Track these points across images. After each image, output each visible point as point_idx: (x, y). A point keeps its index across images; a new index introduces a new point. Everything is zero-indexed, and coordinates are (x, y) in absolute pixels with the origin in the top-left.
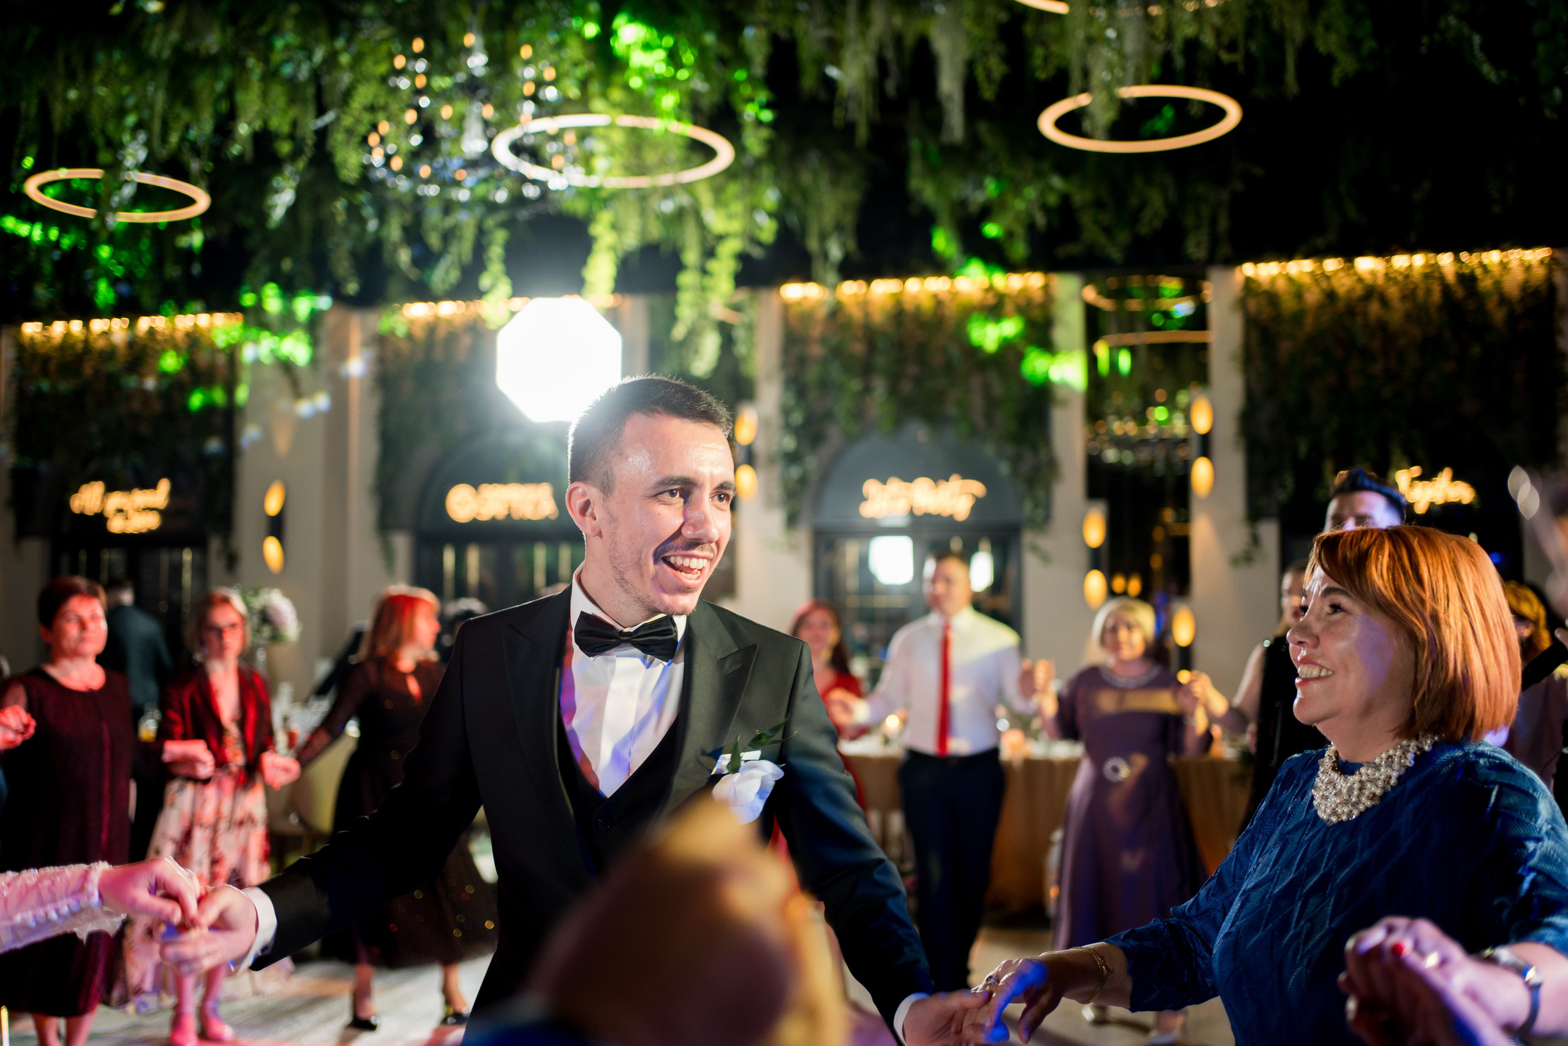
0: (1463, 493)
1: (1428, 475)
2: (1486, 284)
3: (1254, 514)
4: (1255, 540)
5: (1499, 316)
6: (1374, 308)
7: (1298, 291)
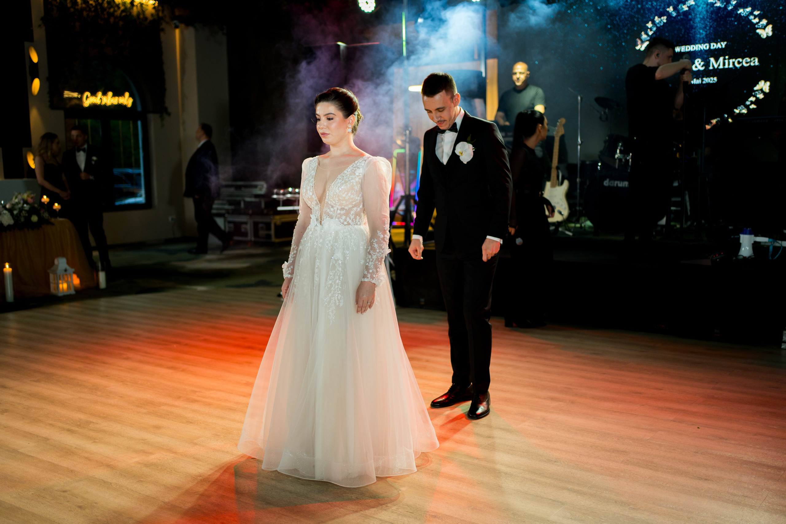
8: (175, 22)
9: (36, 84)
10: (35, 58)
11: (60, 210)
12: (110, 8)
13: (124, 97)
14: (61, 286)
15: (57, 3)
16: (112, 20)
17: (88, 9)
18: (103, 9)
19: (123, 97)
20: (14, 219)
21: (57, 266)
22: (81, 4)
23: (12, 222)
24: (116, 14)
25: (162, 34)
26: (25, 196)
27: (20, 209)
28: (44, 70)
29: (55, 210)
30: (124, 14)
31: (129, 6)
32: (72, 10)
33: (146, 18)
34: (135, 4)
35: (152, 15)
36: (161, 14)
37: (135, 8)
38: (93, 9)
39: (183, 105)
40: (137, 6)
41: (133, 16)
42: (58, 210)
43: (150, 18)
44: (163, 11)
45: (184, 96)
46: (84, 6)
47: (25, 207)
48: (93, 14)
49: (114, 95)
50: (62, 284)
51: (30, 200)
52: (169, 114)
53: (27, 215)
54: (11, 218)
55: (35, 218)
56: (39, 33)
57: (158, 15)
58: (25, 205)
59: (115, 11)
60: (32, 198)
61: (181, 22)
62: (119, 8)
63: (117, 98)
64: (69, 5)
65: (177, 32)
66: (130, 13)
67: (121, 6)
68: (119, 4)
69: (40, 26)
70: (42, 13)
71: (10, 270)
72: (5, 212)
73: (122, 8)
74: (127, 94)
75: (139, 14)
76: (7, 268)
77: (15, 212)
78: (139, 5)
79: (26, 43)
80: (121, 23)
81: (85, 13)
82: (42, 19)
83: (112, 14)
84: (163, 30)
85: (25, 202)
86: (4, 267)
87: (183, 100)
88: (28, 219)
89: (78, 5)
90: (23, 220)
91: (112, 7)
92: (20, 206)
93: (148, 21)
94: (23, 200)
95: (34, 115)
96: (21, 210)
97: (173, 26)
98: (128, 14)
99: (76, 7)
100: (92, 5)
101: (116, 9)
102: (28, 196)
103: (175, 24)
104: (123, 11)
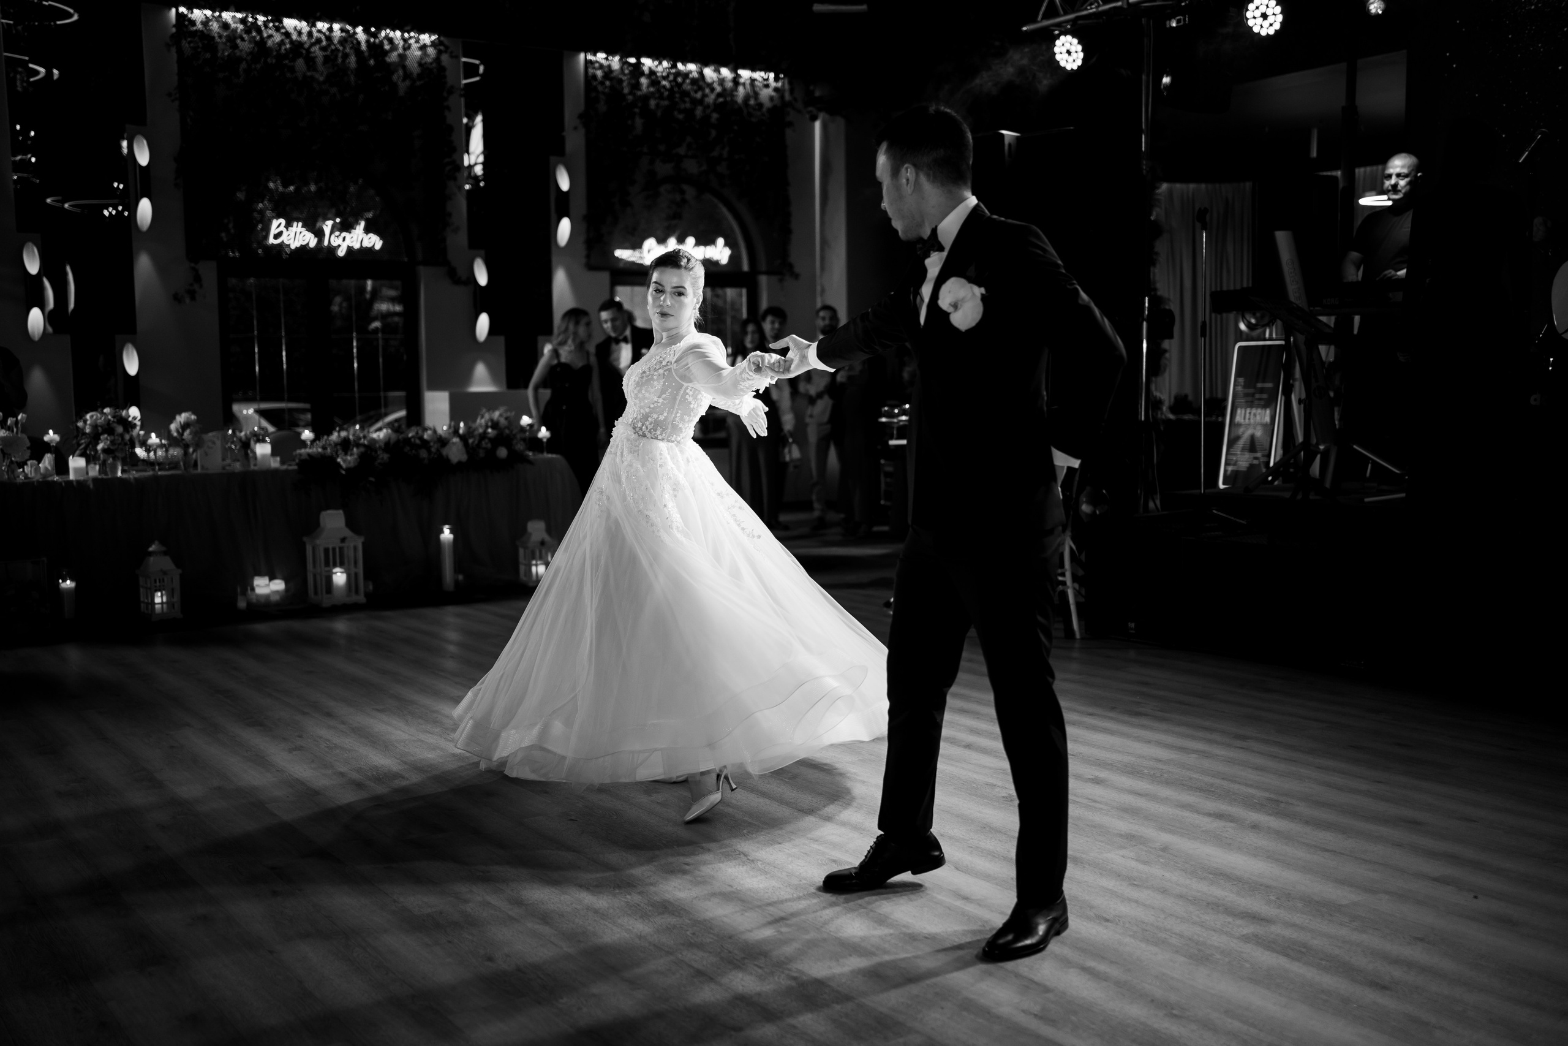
0: (374, 242)
1: (346, 227)
2: (393, 57)
3: (195, 252)
4: (197, 278)
5: (403, 86)
6: (300, 63)
7: (232, 37)
8: (810, 109)
9: (565, 228)
10: (564, 184)
11: (549, 440)
12: (696, 92)
13: (716, 246)
14: (534, 569)
15: (606, 87)
16: (699, 111)
17: (657, 95)
18: (686, 94)
19: (713, 246)
20: (468, 452)
21: (530, 534)
22: (648, 87)
23: (464, 457)
24: (707, 100)
25: (789, 132)
26: (496, 415)
27: (480, 435)
28: (579, 204)
29: (540, 440)
30: (721, 100)
31: (729, 85)
32: (630, 98)
33: (760, 105)
34: (742, 80)
35: (771, 98)
36: (787, 97)
37: (741, 89)
38: (666, 93)
39: (823, 259)
40: (744, 84)
41: (736, 102)
42: (545, 440)
43: (767, 104)
44: (792, 91)
45: (824, 242)
46: (652, 89)
47: (489, 433)
48: (666, 103)
49: (699, 243)
50: (536, 565)
51: (503, 421)
52: (796, 276)
53: (489, 445)
54: (464, 450)
55: (502, 452)
56: (575, 140)
57: (782, 97)
58: (490, 430)
59: (705, 96)
60: (506, 419)
61: (820, 110)
62: (713, 90)
63: (702, 248)
64: (626, 91)
65: (817, 125)
66: (732, 96)
67: (715, 85)
68: (714, 82)
69: (575, 128)
70: (581, 108)
71: (451, 536)
72: (456, 440)
73: (718, 89)
74: (721, 241)
75: (747, 98)
76: (447, 534)
77: (471, 441)
78: (748, 82)
79: (553, 159)
80: (715, 116)
81: (653, 103)
82: (581, 116)
83: (701, 102)
84: (790, 124)
85: (495, 425)
86: (442, 532)
87: (822, 249)
88: (492, 452)
89: (640, 90)
90: (482, 454)
91: (701, 88)
92: (481, 430)
93: (764, 110)
94: (492, 420)
95: (560, 280)
96: (484, 435)
97: (807, 116)
98: (729, 99)
99: (639, 93)
100: (664, 87)
101: (707, 91)
102: (501, 415)
103: (811, 112)
104: (719, 95)
